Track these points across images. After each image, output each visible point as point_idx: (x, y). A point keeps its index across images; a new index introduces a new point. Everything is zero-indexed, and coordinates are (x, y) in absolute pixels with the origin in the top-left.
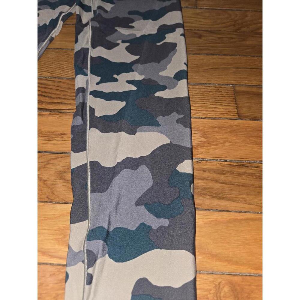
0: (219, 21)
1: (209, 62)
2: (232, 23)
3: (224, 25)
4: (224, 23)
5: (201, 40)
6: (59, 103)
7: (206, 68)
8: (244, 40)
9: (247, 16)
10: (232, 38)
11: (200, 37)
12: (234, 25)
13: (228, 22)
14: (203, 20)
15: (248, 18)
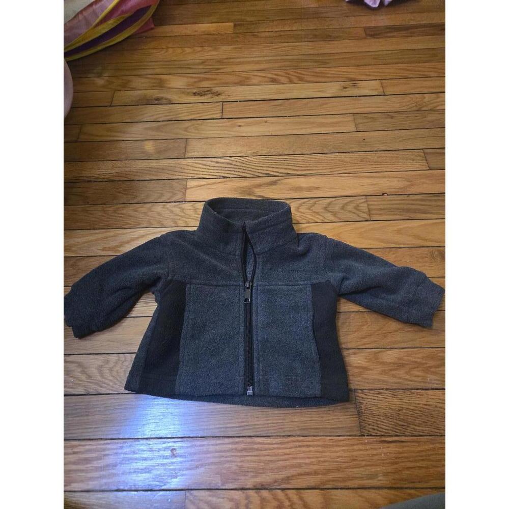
0: (404, 104)
1: (402, 135)
2: (414, 105)
3: (409, 107)
4: (409, 105)
5: (393, 120)
6: (308, 170)
7: (401, 139)
8: (425, 117)
9: (425, 98)
10: (416, 116)
11: (392, 117)
12: (416, 106)
13: (411, 104)
14: (391, 104)
15: (426, 99)
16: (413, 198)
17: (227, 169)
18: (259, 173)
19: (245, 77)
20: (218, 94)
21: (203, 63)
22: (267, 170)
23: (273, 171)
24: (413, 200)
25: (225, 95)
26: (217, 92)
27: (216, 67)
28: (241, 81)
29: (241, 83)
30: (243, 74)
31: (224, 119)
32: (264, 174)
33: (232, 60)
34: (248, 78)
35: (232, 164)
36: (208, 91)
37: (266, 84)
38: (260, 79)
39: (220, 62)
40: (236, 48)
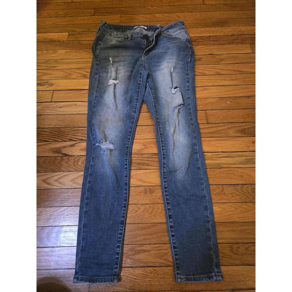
16: (144, 156)
17: (48, 136)
18: (66, 138)
19: (69, 73)
20: (52, 85)
21: (46, 62)
22: (71, 137)
23: (74, 138)
24: (144, 157)
25: (56, 86)
26: (51, 83)
27: (54, 65)
28: (66, 76)
29: (66, 78)
30: (68, 71)
31: (52, 102)
32: (68, 139)
33: (63, 61)
34: (70, 74)
35: (52, 133)
36: (46, 82)
37: (80, 78)
38: (77, 75)
39: (56, 61)
40: (67, 52)
